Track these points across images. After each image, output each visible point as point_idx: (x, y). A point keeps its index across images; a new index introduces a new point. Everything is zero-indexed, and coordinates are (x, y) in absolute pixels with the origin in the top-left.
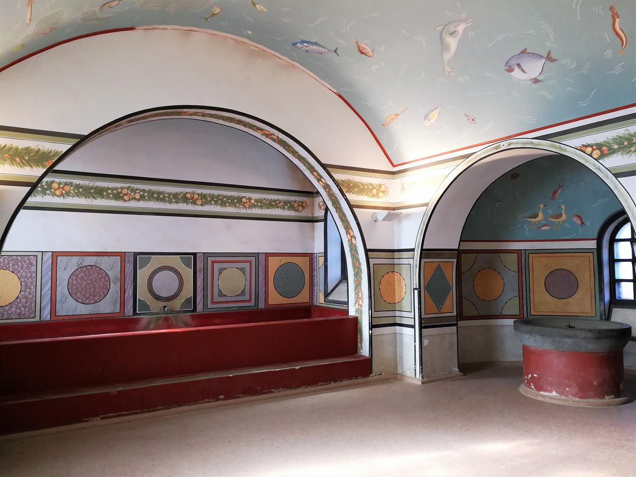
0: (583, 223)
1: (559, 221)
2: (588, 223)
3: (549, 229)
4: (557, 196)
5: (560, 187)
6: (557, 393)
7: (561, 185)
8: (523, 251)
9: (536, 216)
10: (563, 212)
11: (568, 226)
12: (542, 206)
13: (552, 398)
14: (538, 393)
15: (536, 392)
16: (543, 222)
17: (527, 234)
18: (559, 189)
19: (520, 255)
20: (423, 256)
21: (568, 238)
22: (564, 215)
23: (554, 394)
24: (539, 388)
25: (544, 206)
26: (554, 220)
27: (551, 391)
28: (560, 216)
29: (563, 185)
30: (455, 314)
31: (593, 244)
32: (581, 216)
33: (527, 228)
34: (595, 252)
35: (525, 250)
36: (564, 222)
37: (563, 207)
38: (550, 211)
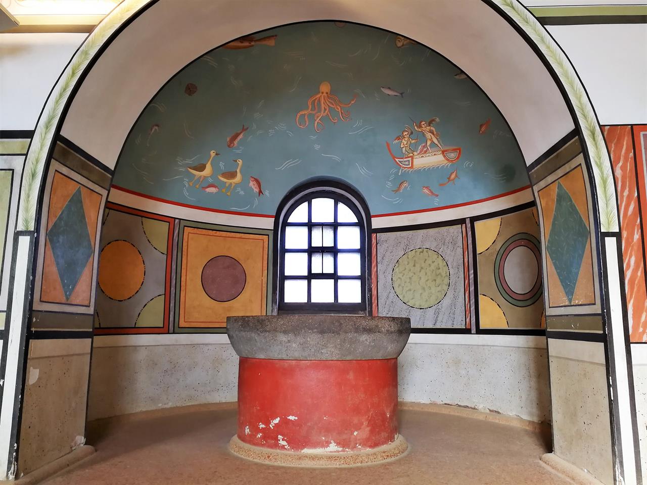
0: (260, 192)
1: (231, 184)
2: (267, 193)
3: (216, 193)
4: (236, 142)
5: (244, 130)
6: (338, 444)
7: (245, 128)
8: (177, 221)
9: (201, 168)
10: (238, 171)
11: (242, 193)
12: (213, 153)
13: (330, 458)
14: (298, 453)
15: (292, 452)
16: (210, 180)
17: (186, 193)
18: (241, 133)
19: (172, 226)
20: (55, 155)
21: (239, 210)
22: (239, 175)
23: (333, 447)
24: (297, 442)
25: (217, 154)
26: (225, 180)
27: (328, 444)
28: (232, 175)
29: (248, 128)
30: (91, 310)
31: (269, 223)
32: (259, 180)
33: (187, 186)
34: (271, 234)
35: (180, 219)
36: (237, 185)
37: (240, 162)
38: (222, 165)
